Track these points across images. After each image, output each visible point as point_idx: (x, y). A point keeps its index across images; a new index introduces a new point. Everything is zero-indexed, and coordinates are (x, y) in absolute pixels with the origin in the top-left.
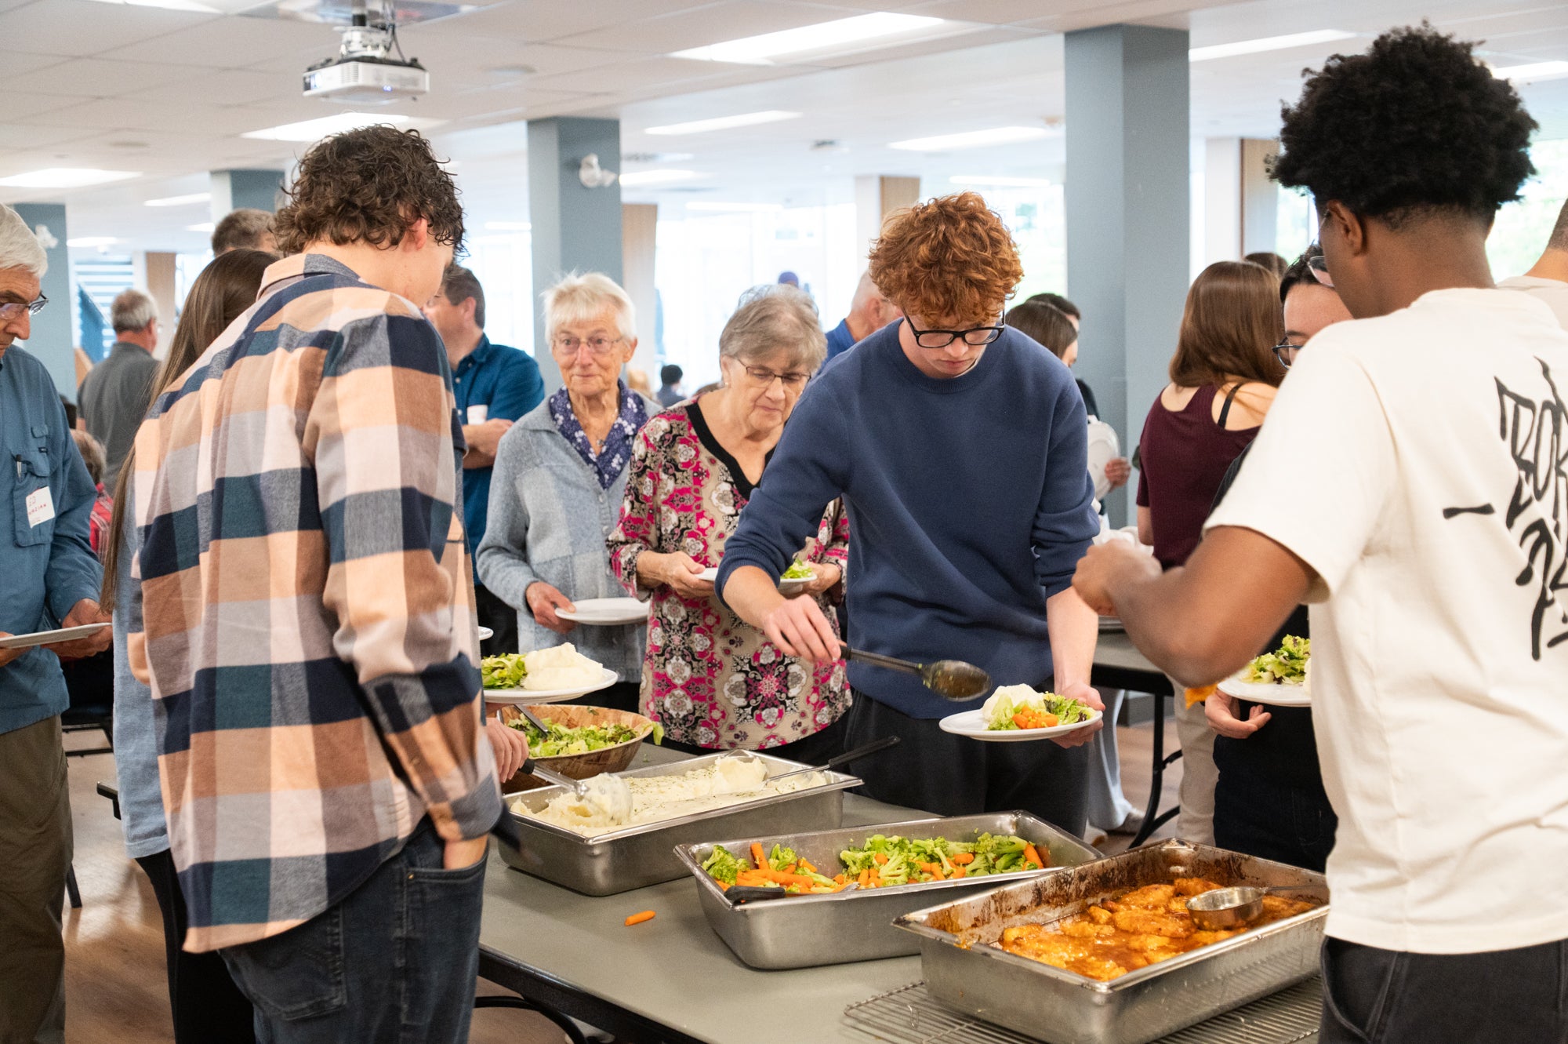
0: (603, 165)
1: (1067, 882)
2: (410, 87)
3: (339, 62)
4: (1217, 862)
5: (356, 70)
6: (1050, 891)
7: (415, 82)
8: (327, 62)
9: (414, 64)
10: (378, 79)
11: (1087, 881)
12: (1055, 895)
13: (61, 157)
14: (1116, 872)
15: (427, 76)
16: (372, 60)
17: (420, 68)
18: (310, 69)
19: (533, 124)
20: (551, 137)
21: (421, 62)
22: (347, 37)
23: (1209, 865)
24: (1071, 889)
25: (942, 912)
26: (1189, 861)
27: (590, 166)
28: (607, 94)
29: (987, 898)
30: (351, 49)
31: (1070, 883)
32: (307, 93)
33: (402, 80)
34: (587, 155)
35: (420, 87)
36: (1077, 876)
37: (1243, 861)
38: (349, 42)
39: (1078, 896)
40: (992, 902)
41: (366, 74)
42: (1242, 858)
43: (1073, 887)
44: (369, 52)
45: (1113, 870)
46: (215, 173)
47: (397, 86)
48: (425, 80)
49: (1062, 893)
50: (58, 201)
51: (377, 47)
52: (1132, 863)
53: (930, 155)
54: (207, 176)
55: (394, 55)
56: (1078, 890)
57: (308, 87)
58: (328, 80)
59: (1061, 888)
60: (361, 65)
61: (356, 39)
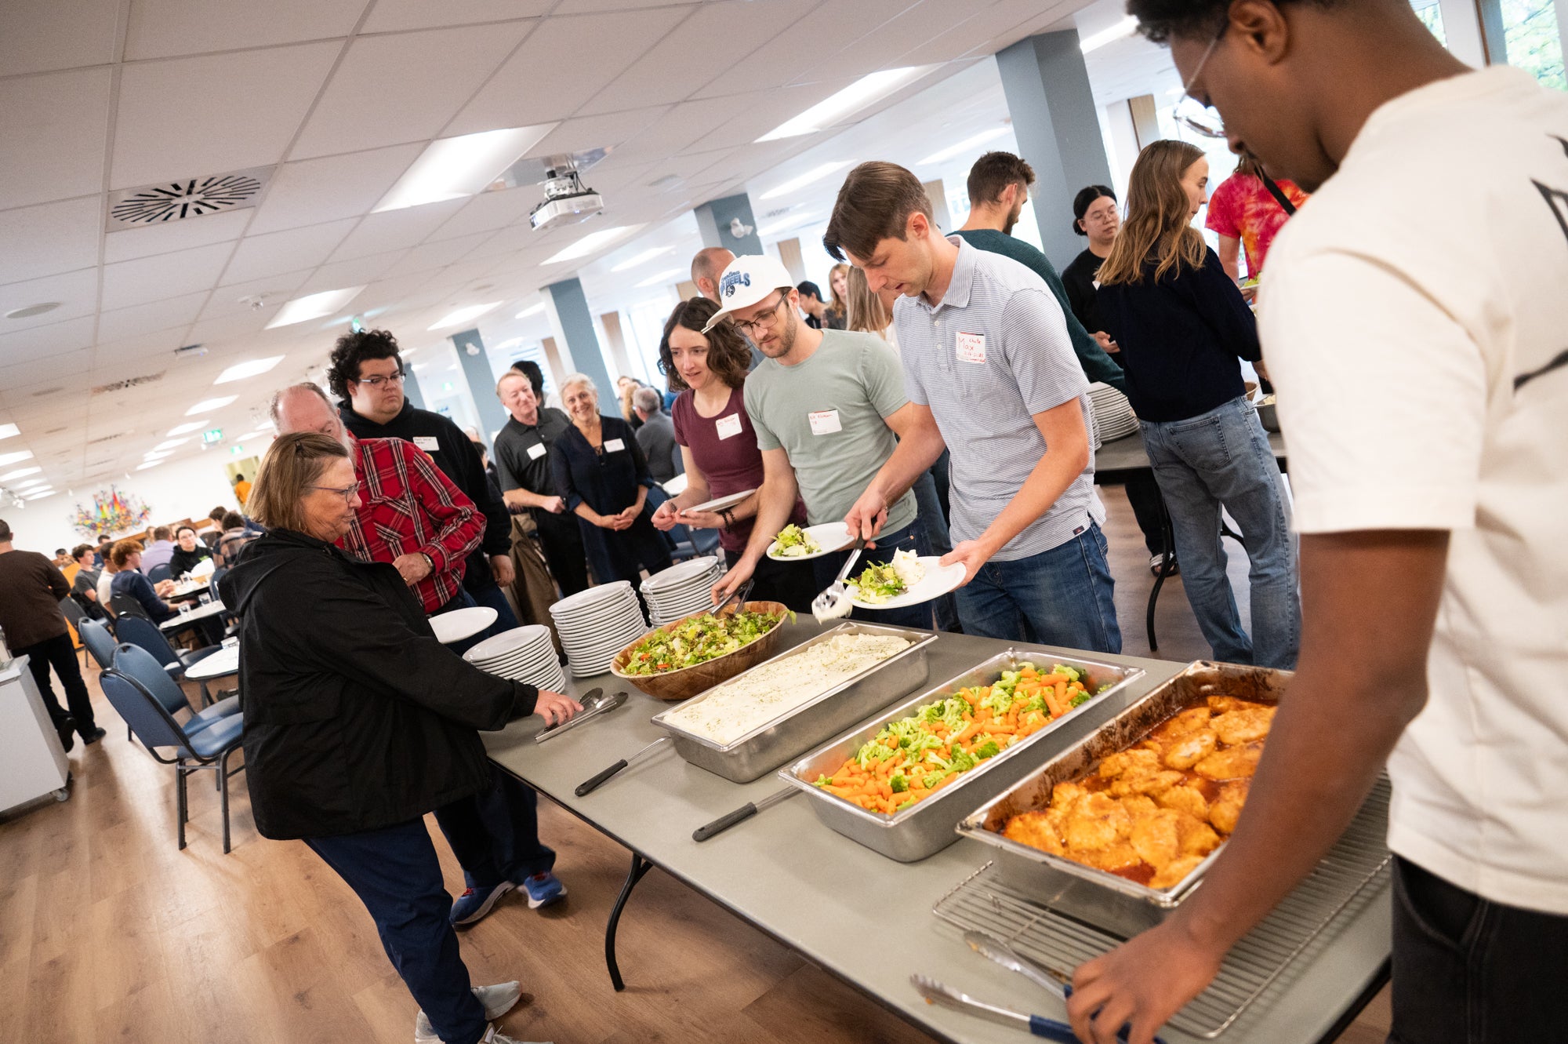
0: (743, 223)
1: (1111, 734)
2: (591, 207)
3: (546, 204)
4: (1243, 678)
5: (555, 205)
6: (1098, 747)
7: (593, 203)
8: (539, 206)
9: (590, 192)
10: (570, 207)
11: (1129, 727)
12: (1103, 749)
13: (454, 305)
14: (1154, 708)
15: (600, 197)
16: (563, 197)
17: (595, 193)
18: (532, 214)
19: (698, 210)
20: (709, 214)
21: (594, 189)
22: (547, 187)
23: (1235, 681)
24: (1117, 738)
25: (1001, 803)
26: (1215, 679)
27: (736, 225)
28: (730, 179)
29: (1041, 774)
30: (551, 194)
31: (1114, 734)
32: (534, 229)
33: (585, 204)
34: (733, 219)
35: (597, 206)
36: (1119, 725)
37: (1267, 675)
38: (549, 190)
39: (1124, 742)
40: (1047, 777)
41: (561, 207)
42: (1265, 673)
43: (1118, 736)
44: (562, 192)
45: (1150, 708)
46: (542, 289)
47: (583, 208)
48: (599, 200)
49: (1110, 744)
50: (473, 328)
51: (564, 189)
52: (1166, 696)
53: (943, 163)
54: (538, 292)
55: (581, 190)
56: (1123, 737)
57: (533, 225)
58: (543, 216)
59: (1107, 741)
60: (557, 202)
61: (552, 187)
